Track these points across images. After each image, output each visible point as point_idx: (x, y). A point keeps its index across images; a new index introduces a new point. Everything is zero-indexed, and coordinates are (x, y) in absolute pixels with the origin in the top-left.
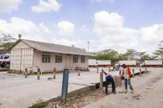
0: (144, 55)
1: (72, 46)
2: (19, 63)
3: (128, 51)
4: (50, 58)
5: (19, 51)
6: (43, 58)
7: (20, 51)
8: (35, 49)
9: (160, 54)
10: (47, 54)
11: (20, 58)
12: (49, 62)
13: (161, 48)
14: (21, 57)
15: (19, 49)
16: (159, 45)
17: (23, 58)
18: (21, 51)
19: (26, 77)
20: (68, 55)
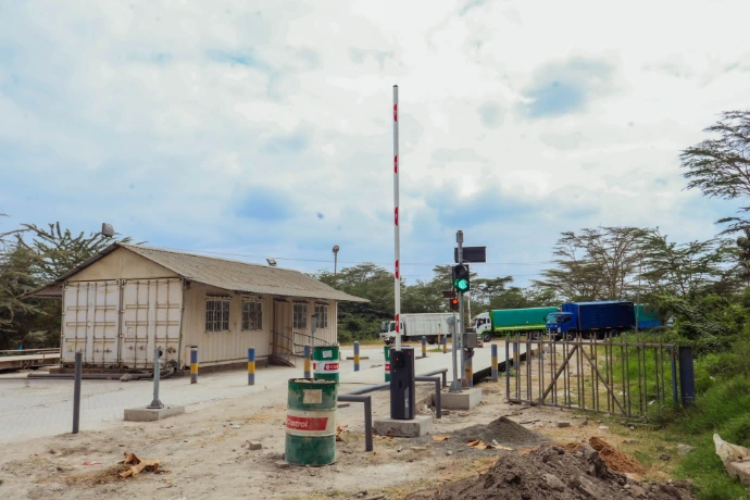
0: (502, 290)
1: (267, 264)
2: (112, 333)
3: (439, 274)
4: (228, 313)
5: (109, 288)
6: (209, 317)
7: (114, 289)
8: (187, 284)
9: (560, 286)
10: (220, 299)
11: (113, 316)
12: (226, 327)
13: (562, 263)
14: (120, 313)
15: (109, 282)
16: (558, 251)
17: (129, 316)
18: (122, 290)
19: (194, 382)
20: (279, 300)
